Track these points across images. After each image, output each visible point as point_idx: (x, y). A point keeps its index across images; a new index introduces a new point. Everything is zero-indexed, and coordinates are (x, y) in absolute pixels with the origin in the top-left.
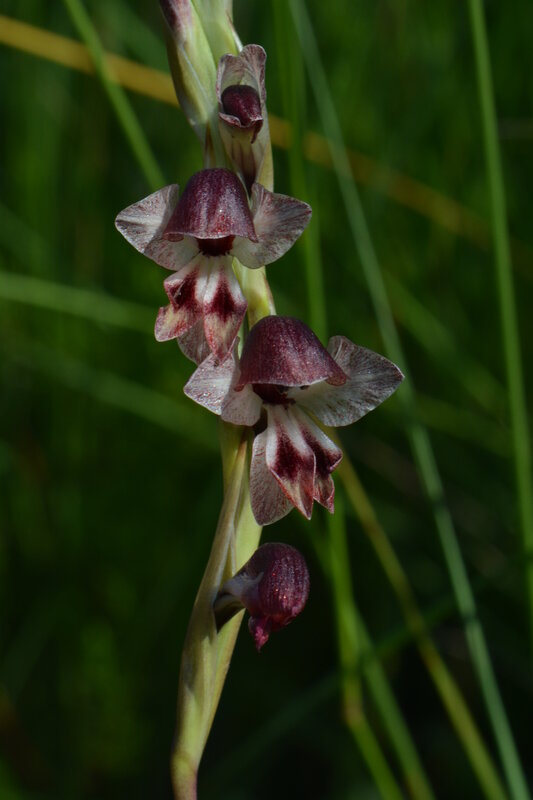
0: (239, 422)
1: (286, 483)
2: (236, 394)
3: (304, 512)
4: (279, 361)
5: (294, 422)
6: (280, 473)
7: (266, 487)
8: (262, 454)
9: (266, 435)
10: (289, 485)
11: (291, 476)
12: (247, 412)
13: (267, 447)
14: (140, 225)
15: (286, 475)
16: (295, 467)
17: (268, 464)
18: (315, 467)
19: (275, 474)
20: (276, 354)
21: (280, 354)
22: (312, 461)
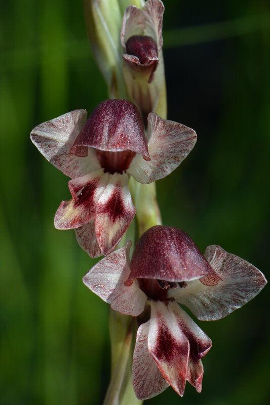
0: (127, 312)
1: (164, 366)
2: (125, 288)
3: (177, 390)
4: (163, 261)
5: (173, 315)
6: (159, 356)
7: (146, 368)
8: (145, 340)
9: (149, 325)
10: (166, 366)
11: (168, 359)
12: (133, 305)
13: (150, 334)
14: (52, 140)
15: (164, 358)
16: (171, 351)
17: (150, 348)
18: (189, 353)
19: (155, 356)
20: (160, 255)
21: (164, 255)
22: (187, 348)
